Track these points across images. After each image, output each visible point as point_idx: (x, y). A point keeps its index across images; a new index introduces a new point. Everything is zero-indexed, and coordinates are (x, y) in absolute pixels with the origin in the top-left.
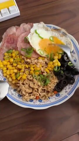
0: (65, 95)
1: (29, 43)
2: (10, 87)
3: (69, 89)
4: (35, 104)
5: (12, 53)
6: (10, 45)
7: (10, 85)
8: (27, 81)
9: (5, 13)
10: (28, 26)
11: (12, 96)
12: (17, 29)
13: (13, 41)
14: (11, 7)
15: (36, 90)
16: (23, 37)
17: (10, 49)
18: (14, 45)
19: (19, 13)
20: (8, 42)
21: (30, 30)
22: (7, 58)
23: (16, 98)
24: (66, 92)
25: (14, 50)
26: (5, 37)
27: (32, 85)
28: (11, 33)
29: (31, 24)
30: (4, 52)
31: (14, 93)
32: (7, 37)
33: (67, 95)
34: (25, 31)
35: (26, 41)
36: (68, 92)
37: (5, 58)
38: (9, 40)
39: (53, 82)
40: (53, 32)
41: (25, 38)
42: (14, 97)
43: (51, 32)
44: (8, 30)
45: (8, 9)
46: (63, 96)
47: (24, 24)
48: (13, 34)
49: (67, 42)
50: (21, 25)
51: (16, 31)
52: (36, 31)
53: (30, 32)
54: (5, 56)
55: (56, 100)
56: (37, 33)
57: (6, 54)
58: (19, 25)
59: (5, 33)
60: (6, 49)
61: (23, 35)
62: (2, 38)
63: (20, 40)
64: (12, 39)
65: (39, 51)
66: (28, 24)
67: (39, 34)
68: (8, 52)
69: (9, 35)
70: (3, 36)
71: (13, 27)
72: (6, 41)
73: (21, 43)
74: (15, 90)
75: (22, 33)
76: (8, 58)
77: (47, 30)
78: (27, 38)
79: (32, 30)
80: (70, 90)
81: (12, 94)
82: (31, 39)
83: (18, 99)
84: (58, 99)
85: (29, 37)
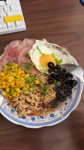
0: (59, 116)
1: (30, 58)
2: (4, 100)
3: (64, 110)
4: (28, 122)
5: (11, 66)
6: (11, 58)
7: (4, 99)
8: (23, 96)
9: (11, 26)
10: (31, 42)
11: (5, 110)
12: (20, 43)
13: (14, 54)
14: (19, 21)
15: (33, 104)
16: (24, 52)
17: (11, 62)
18: (15, 59)
19: (25, 28)
20: (9, 54)
21: (32, 45)
22: (5, 70)
23: (8, 113)
24: (61, 113)
25: (14, 63)
26: (8, 49)
27: (28, 100)
28: (14, 47)
29: (34, 40)
30: (3, 64)
31: (7, 107)
32: (9, 50)
33: (62, 117)
34: (28, 46)
35: (27, 56)
36: (63, 114)
37: (4, 70)
38: (11, 53)
39: (50, 97)
40: (55, 49)
41: (27, 53)
42: (7, 111)
43: (53, 49)
44: (11, 43)
45: (15, 23)
46: (57, 117)
47: (27, 39)
48: (15, 48)
49: (67, 60)
50: (25, 40)
51: (19, 45)
52: (38, 47)
53: (32, 48)
54: (4, 68)
55: (50, 121)
56: (38, 49)
57: (6, 66)
58: (22, 40)
59: (7, 46)
60: (6, 61)
61: (25, 49)
62: (4, 50)
63: (21, 54)
64: (14, 53)
65: (39, 67)
66: (31, 40)
67: (40, 50)
68: (7, 65)
69: (11, 48)
70: (6, 49)
71: (17, 40)
72: (7, 53)
73: (22, 57)
74: (9, 104)
75: (25, 48)
76: (7, 71)
77: (49, 47)
78: (28, 53)
79: (34, 46)
80: (65, 112)
81: (5, 108)
82: (32, 54)
83: (10, 114)
84: (52, 120)
85: (31, 52)
